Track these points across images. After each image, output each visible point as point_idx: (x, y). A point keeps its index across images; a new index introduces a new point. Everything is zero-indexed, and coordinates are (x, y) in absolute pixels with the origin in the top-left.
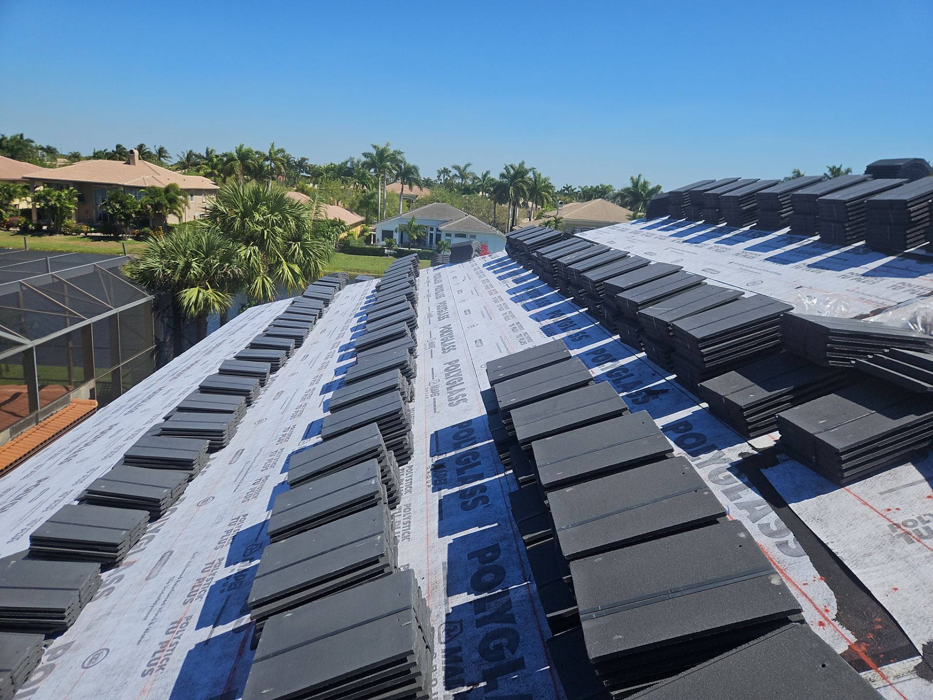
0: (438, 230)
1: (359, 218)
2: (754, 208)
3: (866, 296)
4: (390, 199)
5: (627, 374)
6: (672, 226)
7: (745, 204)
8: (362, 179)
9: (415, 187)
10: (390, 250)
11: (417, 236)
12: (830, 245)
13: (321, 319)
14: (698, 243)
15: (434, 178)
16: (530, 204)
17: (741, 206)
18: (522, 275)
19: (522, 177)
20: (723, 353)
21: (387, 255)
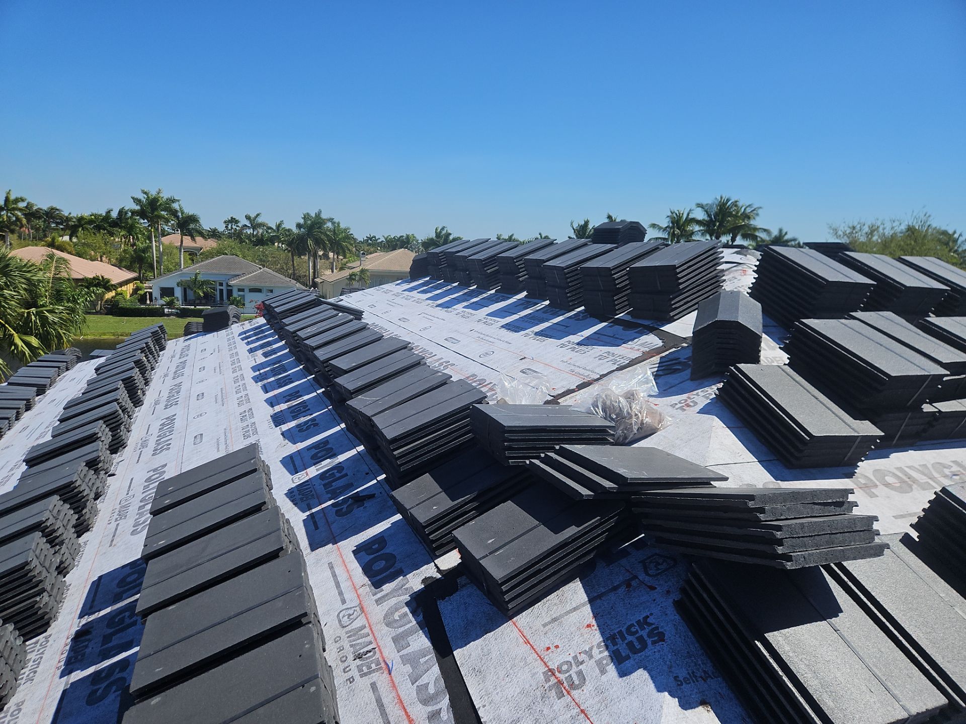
0: (228, 285)
1: (129, 275)
2: (497, 272)
3: (576, 368)
4: (168, 251)
5: (342, 474)
6: (432, 287)
7: (489, 267)
8: (131, 229)
9: (199, 239)
10: (172, 309)
11: (204, 293)
12: (557, 310)
13: (29, 412)
14: (449, 308)
15: (221, 228)
16: (331, 255)
17: (485, 269)
18: (275, 346)
19: (319, 228)
20: (417, 453)
21: (168, 315)
